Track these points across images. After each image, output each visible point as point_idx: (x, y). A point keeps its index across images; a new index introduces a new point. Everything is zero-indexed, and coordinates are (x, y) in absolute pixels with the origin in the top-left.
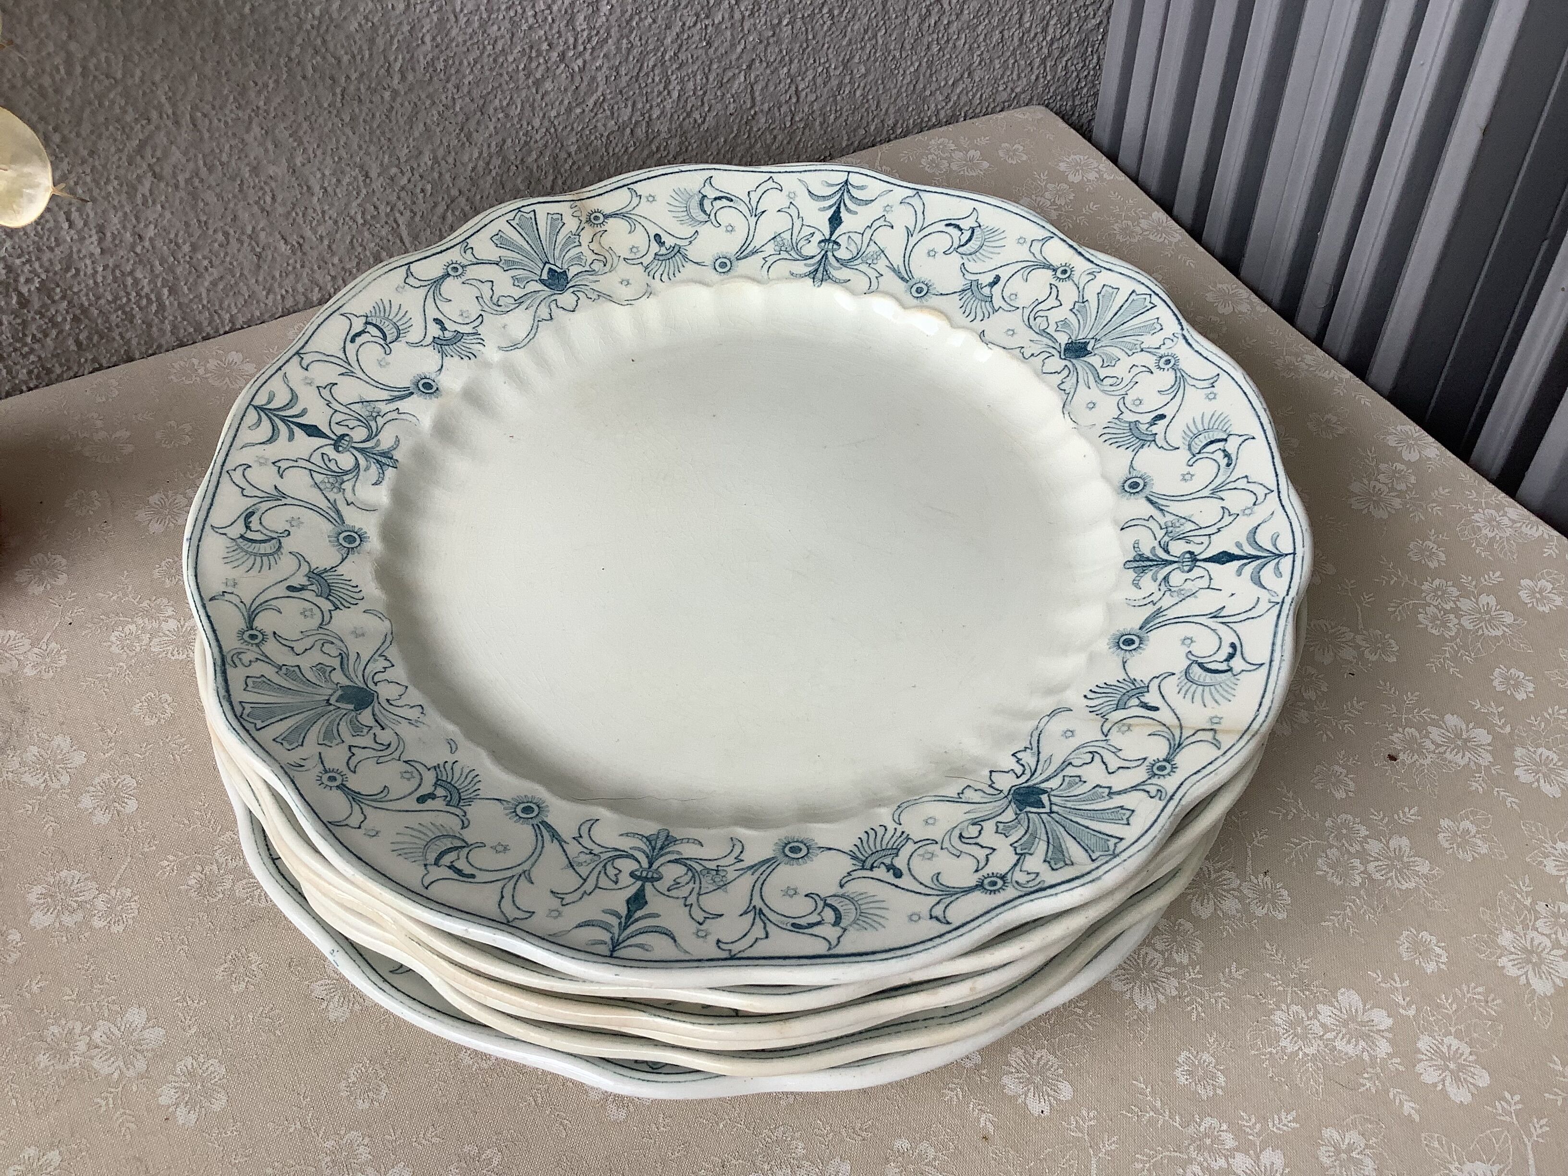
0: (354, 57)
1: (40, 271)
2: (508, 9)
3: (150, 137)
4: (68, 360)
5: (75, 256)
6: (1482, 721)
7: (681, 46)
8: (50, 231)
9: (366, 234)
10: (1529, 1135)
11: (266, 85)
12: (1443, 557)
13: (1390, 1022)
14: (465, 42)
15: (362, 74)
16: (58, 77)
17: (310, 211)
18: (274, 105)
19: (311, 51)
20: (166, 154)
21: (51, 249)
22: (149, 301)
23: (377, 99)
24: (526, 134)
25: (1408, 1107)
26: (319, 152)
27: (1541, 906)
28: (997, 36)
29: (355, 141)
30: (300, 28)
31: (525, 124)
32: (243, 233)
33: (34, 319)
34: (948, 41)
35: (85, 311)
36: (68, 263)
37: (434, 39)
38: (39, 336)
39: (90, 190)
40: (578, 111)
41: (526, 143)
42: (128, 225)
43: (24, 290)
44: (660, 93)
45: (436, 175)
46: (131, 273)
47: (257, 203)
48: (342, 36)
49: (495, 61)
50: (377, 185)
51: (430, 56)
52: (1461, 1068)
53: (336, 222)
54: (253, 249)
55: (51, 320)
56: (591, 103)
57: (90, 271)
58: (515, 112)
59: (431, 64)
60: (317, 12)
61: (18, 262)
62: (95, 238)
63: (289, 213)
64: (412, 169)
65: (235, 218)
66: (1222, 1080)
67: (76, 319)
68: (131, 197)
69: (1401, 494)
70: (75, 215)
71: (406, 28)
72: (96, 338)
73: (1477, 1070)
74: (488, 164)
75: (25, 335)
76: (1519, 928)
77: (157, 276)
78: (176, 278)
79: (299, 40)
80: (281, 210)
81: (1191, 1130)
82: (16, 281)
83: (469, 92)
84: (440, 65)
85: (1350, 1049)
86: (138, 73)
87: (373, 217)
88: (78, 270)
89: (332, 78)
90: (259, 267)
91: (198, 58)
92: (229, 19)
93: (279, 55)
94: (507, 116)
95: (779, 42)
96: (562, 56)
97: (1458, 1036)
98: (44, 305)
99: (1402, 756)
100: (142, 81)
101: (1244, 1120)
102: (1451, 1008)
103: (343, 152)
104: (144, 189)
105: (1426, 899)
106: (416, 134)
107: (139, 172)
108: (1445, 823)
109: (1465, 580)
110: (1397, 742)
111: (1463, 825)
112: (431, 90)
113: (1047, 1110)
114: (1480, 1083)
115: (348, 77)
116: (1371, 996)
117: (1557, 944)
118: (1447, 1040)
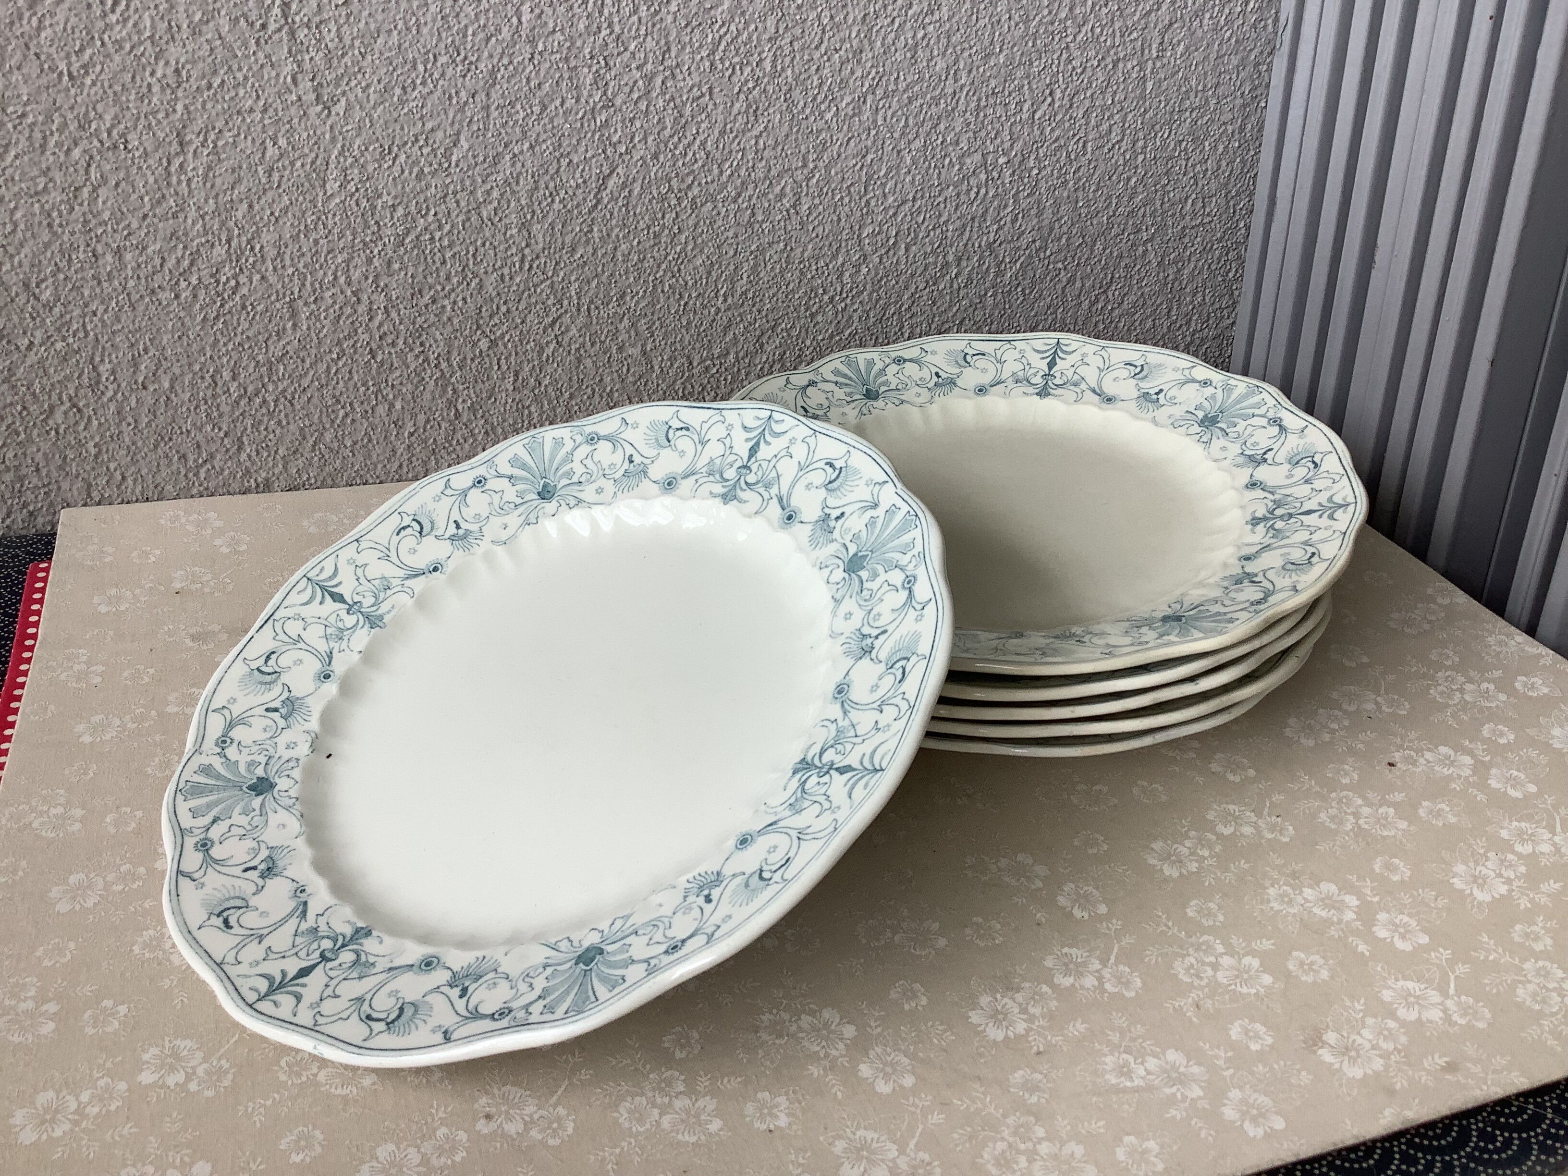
0: (696, 282)
1: (473, 395)
2: (800, 263)
3: (559, 317)
5: (497, 390)
6: (1471, 753)
7: (914, 302)
8: (486, 369)
10: (1454, 972)
11: (637, 293)
12: (1457, 659)
13: (1358, 903)
14: (768, 281)
15: (699, 294)
16: (513, 270)
18: (641, 306)
19: (669, 274)
20: (567, 330)
21: (483, 382)
23: (706, 312)
24: (800, 350)
25: (1362, 948)
26: (663, 343)
27: (1492, 855)
28: (1149, 324)
29: (687, 337)
30: (666, 258)
31: (800, 341)
32: (604, 391)
34: (1111, 322)
36: (491, 393)
37: (749, 277)
38: (462, 441)
39: (516, 346)
40: (838, 338)
41: (799, 356)
42: (534, 375)
43: (460, 408)
44: (894, 333)
45: (736, 369)
46: (528, 407)
47: (617, 372)
48: (691, 267)
49: (786, 297)
51: (745, 288)
52: (1407, 931)
56: (847, 333)
57: (503, 401)
58: (794, 333)
59: (745, 293)
60: (678, 250)
61: (461, 387)
62: (512, 379)
63: (636, 382)
64: (721, 364)
65: (601, 380)
66: (1221, 918)
68: (540, 354)
69: (1430, 622)
70: (503, 361)
71: (732, 267)
73: (1421, 934)
74: (771, 367)
76: (1472, 865)
79: (664, 266)
80: (631, 379)
81: (1193, 939)
82: (457, 400)
83: (766, 316)
84: (750, 295)
85: (1324, 914)
86: (562, 274)
88: (496, 400)
89: (680, 294)
91: (599, 269)
92: (623, 247)
93: (649, 274)
95: (984, 308)
96: (832, 299)
97: (1410, 915)
98: (469, 420)
99: (1399, 765)
100: (563, 280)
101: (1234, 940)
102: (1407, 900)
103: (678, 345)
104: (549, 351)
105: (1401, 842)
106: (727, 339)
107: (549, 339)
108: (1425, 804)
109: (1472, 673)
110: (1397, 757)
111: (1439, 806)
112: (742, 310)
113: (1086, 917)
114: (1421, 941)
115: (690, 295)
116: (1346, 887)
117: (1500, 875)
118: (1401, 917)
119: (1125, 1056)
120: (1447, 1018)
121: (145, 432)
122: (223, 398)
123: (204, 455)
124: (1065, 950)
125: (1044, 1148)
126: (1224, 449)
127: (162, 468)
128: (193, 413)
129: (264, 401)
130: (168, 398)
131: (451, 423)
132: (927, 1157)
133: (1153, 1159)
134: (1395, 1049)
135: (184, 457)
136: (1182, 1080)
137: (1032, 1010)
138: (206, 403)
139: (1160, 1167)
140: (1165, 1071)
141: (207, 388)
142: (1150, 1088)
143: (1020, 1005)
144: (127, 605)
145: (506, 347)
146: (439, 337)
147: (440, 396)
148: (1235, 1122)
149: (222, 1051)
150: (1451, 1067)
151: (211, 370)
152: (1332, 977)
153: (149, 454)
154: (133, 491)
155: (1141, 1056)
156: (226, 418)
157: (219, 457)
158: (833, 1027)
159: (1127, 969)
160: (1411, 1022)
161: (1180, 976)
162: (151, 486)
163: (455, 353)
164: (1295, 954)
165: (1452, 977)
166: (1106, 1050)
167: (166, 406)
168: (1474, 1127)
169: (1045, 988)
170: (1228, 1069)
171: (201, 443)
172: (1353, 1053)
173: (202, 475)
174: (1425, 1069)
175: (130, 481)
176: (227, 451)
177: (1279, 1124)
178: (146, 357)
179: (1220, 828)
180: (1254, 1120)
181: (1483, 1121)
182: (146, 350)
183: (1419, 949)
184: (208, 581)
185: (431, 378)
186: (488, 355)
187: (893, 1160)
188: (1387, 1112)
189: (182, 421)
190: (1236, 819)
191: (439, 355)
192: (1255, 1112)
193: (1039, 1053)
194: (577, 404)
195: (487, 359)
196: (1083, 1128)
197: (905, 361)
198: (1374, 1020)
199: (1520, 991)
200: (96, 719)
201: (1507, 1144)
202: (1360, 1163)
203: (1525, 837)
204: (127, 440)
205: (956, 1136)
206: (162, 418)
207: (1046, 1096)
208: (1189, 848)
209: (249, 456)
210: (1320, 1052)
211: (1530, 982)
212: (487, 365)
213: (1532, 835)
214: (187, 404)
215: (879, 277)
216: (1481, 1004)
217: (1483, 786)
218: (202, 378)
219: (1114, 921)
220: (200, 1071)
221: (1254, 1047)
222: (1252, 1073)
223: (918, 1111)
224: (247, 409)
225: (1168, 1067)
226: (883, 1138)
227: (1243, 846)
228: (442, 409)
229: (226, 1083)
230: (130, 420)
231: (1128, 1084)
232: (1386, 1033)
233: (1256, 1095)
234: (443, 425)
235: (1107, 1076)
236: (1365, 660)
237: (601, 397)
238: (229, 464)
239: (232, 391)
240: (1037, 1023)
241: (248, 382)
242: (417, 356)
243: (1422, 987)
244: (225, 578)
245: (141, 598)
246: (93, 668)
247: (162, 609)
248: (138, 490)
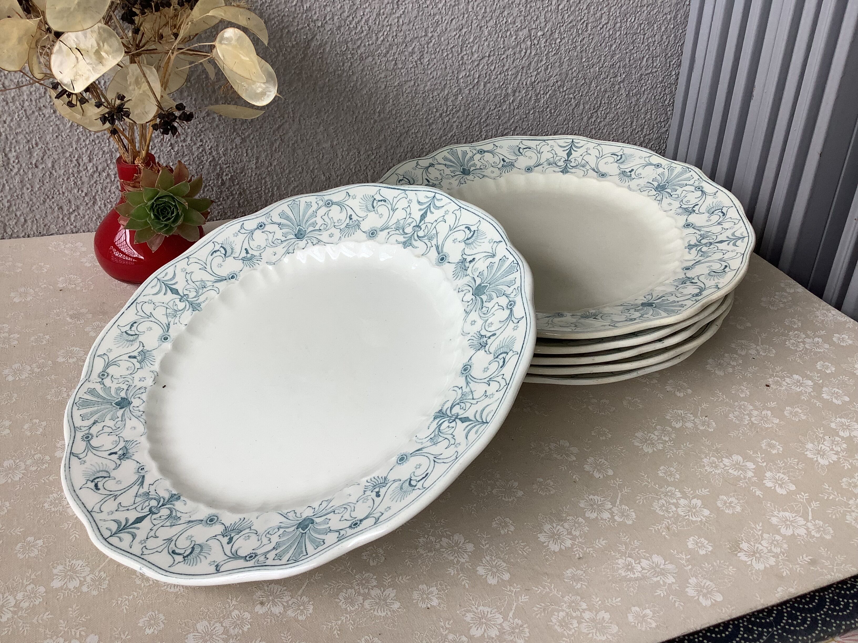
0: (362, 104)
1: (232, 171)
2: (423, 93)
3: (283, 124)
4: (233, 210)
5: (246, 168)
6: (810, 378)
7: (488, 117)
8: (239, 156)
9: (355, 177)
10: (811, 507)
11: (328, 110)
12: (800, 324)
13: (754, 467)
14: (405, 104)
15: (364, 112)
17: (336, 164)
18: (330, 118)
19: (347, 99)
20: (287, 133)
21: (238, 164)
22: (269, 191)
23: (368, 123)
24: (422, 145)
25: (758, 493)
26: (343, 141)
27: (827, 438)
28: (620, 130)
29: (357, 138)
30: (344, 90)
31: (422, 140)
32: (309, 169)
33: (225, 191)
34: (599, 129)
35: (244, 191)
36: (243, 170)
37: (393, 101)
39: (257, 142)
40: (444, 138)
41: (422, 148)
42: (268, 159)
43: (224, 178)
44: (477, 135)
45: (385, 157)
46: (265, 178)
47: (316, 157)
48: (359, 95)
49: (415, 113)
50: (362, 157)
51: (391, 108)
52: (783, 483)
53: (344, 170)
54: (311, 177)
55: (231, 192)
56: (450, 135)
57: (250, 175)
58: (419, 135)
59: (391, 111)
60: (352, 85)
61: (225, 166)
62: (254, 161)
63: (328, 163)
64: (377, 153)
65: (307, 162)
66: (678, 476)
67: (240, 194)
68: (271, 147)
69: (784, 303)
70: (249, 151)
71: (383, 96)
72: (246, 203)
73: (791, 485)
74: (406, 156)
75: (220, 197)
76: (816, 443)
77: (274, 181)
78: (281, 183)
79: (343, 95)
80: (325, 162)
81: (663, 490)
82: (222, 174)
83: (403, 125)
84: (394, 112)
85: (735, 473)
87: (359, 170)
88: (245, 174)
89: (353, 111)
90: (312, 184)
91: (306, 96)
92: (320, 83)
93: (335, 100)
94: (416, 136)
95: (528, 121)
96: (441, 115)
97: (784, 473)
98: (230, 186)
99: (772, 386)
101: (686, 490)
102: (781, 464)
103: (352, 142)
104: (277, 145)
105: (776, 431)
106: (381, 139)
107: (276, 138)
108: (787, 408)
109: (809, 332)
110: (770, 381)
111: (796, 410)
112: (389, 122)
113: (602, 477)
114: (791, 489)
115: (359, 112)
116: (747, 458)
117: (832, 450)
118: (778, 474)
119: (629, 559)
120: (809, 533)
121: (38, 193)
122: (84, 173)
123: (73, 207)
124: (591, 497)
125: (587, 615)
126: (670, 204)
127: (48, 214)
128: (66, 182)
129: (108, 175)
130: (51, 173)
131: (219, 187)
132: (520, 622)
133: (649, 620)
134: (781, 552)
135: (61, 208)
136: (663, 573)
137: (574, 533)
138: (74, 176)
139: (654, 625)
140: (653, 568)
141: (74, 167)
142: (644, 578)
143: (567, 530)
144: (31, 298)
145: (251, 143)
146: (211, 137)
147: (213, 172)
148: (695, 597)
149: (101, 566)
150: (813, 562)
151: (76, 156)
152: (743, 510)
153: (40, 207)
154: (32, 228)
155: (638, 559)
156: (86, 185)
157: (82, 208)
158: (460, 545)
159: (627, 508)
160: (789, 536)
161: (657, 511)
162: (42, 226)
163: (221, 145)
164: (721, 497)
165: (810, 509)
166: (618, 556)
167: (50, 177)
168: (827, 597)
169: (581, 520)
170: (688, 565)
171: (71, 200)
172: (758, 555)
173: (73, 219)
174: (799, 564)
175: (29, 223)
176: (87, 204)
177: (719, 598)
178: (37, 148)
179: (674, 424)
180: (705, 596)
181: (832, 593)
182: (37, 144)
183: (790, 493)
184: (78, 283)
185: (207, 160)
186: (241, 148)
187: (501, 625)
188: (779, 589)
189: (60, 187)
190: (683, 419)
191: (211, 147)
192: (705, 591)
193: (580, 558)
194: (293, 177)
195: (240, 150)
196: (608, 602)
197: (485, 152)
198: (768, 535)
199: (848, 517)
200: (16, 366)
201: (847, 606)
202: (765, 619)
203: (845, 427)
204: (27, 198)
205: (535, 609)
206: (47, 185)
207: (586, 584)
208: (657, 436)
209: (100, 207)
210: (739, 554)
211: (854, 511)
212: (240, 153)
213: (848, 426)
214: (63, 177)
215: (468, 102)
216: (827, 525)
217: (819, 397)
218: (71, 161)
219: (618, 479)
220: (88, 579)
221: (702, 552)
222: (701, 567)
223: (513, 595)
224: (98, 179)
225: (654, 565)
226: (493, 611)
227: (687, 434)
228: (214, 179)
229: (105, 586)
230: (28, 186)
231: (632, 576)
232: (775, 542)
233: (705, 581)
234: (214, 189)
235: (620, 571)
236: (749, 325)
237: (307, 172)
238: (88, 212)
239: (89, 169)
240: (577, 541)
241: (98, 163)
242: (198, 148)
243: (794, 515)
244: (88, 281)
245: (39, 293)
246: (12, 336)
247: (52, 300)
248: (34, 228)
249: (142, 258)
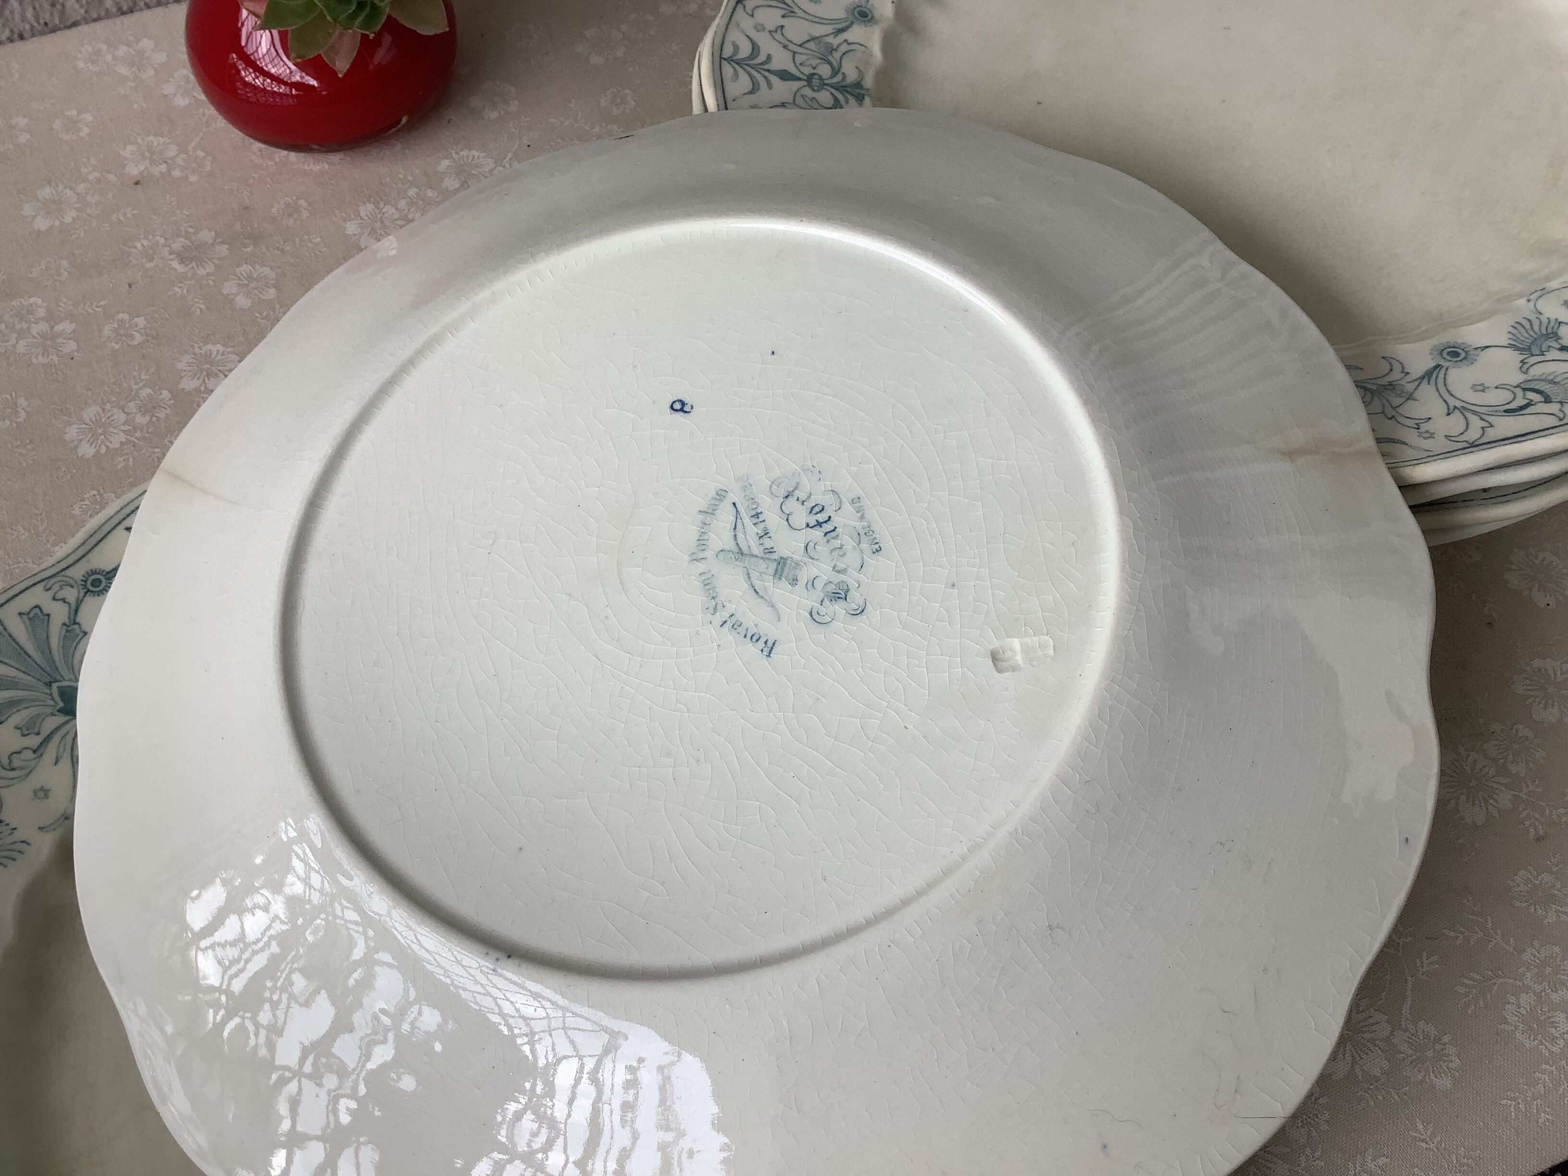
113: (1553, 604)
137: (1513, 768)
143: (1495, 761)
144: (74, 214)
169: (1523, 730)
184: (173, 159)
193: (1539, 839)
200: (90, 413)
205: (1462, 990)
240: (1526, 790)
244: (195, 149)
245: (89, 199)
246: (58, 328)
247: (124, 215)
248: (29, 14)
249: (314, 83)
